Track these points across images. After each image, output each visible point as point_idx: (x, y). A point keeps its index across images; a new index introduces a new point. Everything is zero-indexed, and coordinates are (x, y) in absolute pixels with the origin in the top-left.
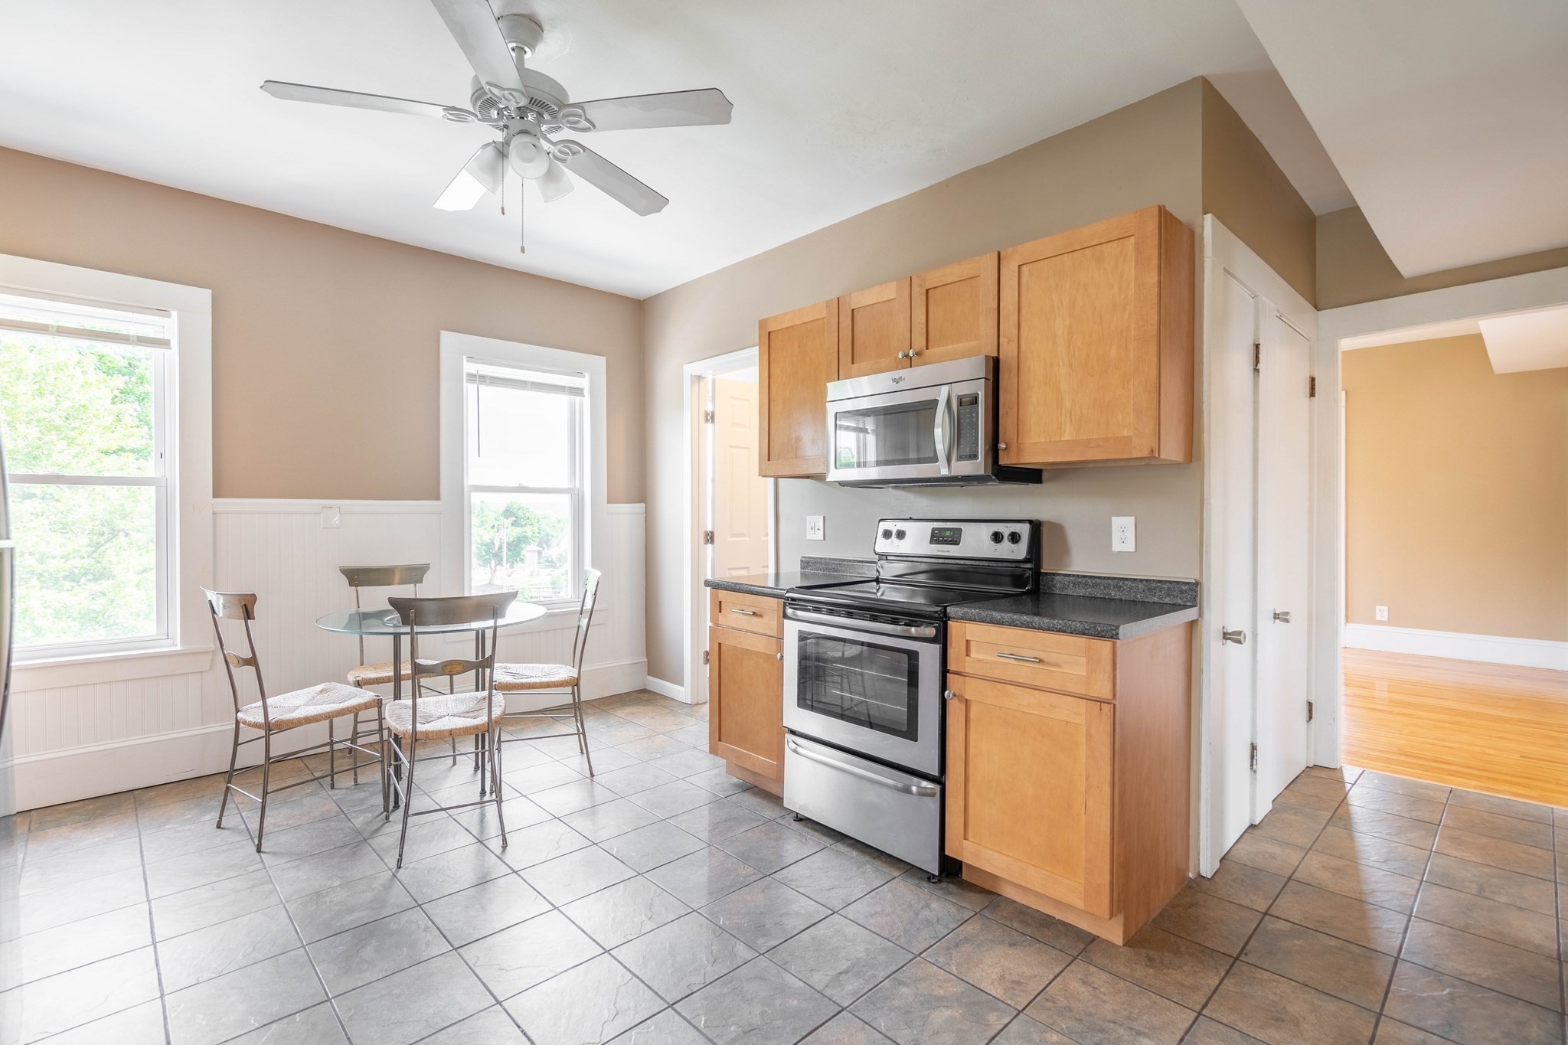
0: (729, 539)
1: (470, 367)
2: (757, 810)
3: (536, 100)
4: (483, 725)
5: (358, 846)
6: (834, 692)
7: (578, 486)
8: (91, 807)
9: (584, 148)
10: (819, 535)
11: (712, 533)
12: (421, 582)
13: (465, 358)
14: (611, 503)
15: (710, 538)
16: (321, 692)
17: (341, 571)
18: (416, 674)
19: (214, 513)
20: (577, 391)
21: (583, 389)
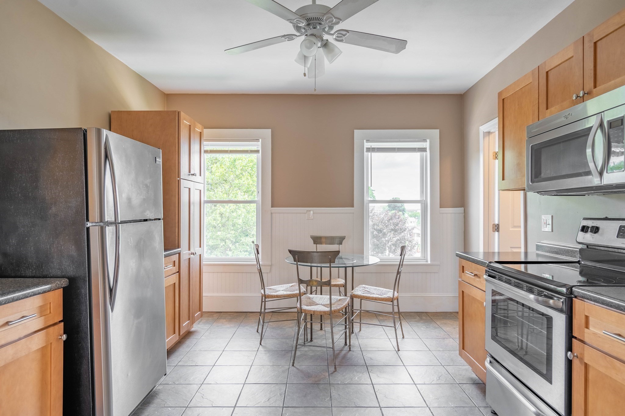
0: (511, 229)
1: (367, 145)
2: (472, 398)
3: (317, 18)
4: (328, 311)
5: (288, 352)
6: (513, 335)
7: (424, 199)
8: (235, 315)
9: (347, 31)
10: (548, 229)
11: (498, 225)
12: (342, 244)
13: (365, 141)
14: (441, 208)
15: (497, 228)
16: (291, 286)
17: (311, 237)
18: (300, 284)
19: (271, 213)
20: (423, 150)
21: (426, 148)
